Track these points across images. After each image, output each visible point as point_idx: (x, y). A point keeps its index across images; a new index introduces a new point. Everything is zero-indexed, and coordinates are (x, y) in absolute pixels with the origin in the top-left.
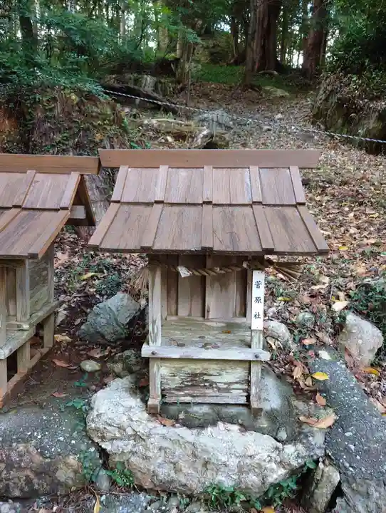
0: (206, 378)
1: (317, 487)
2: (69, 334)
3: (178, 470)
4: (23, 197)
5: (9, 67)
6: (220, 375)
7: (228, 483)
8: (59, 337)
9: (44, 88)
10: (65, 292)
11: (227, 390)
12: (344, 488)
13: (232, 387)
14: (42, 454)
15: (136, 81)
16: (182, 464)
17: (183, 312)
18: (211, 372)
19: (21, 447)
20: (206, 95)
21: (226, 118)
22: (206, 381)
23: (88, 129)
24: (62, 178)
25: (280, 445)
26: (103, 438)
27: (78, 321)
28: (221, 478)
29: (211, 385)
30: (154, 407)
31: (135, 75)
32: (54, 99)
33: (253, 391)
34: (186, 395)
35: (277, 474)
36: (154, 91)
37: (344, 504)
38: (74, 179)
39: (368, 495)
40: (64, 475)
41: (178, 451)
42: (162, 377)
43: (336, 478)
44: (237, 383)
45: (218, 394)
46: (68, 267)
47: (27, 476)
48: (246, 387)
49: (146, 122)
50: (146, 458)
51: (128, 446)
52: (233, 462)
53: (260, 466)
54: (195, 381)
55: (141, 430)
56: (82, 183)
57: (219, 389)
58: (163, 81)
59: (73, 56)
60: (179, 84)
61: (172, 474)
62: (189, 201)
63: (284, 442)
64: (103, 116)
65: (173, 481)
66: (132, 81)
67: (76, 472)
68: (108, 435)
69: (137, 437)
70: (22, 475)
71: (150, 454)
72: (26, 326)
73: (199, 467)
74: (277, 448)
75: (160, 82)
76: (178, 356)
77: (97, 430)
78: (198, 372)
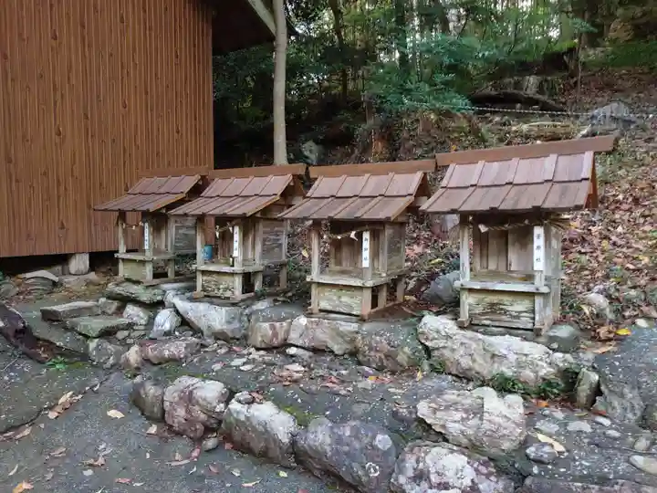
0: (501, 307)
1: (579, 385)
2: (416, 297)
3: (474, 361)
4: (384, 190)
5: (384, 98)
6: (512, 305)
7: (509, 373)
8: (408, 297)
9: (409, 112)
10: (416, 271)
11: (518, 317)
12: (603, 388)
13: (522, 315)
14: (389, 344)
15: (518, 85)
16: (476, 356)
17: (492, 266)
18: (506, 303)
19: (378, 338)
20: (609, 86)
21: (624, 112)
22: (502, 309)
23: (444, 142)
24: (410, 176)
25: (551, 352)
26: (427, 339)
27: (423, 288)
28: (504, 369)
29: (506, 312)
30: (462, 322)
31: (516, 78)
32: (417, 120)
33: (537, 318)
34: (486, 319)
35: (546, 370)
36: (537, 92)
37: (603, 400)
38: (419, 175)
39: (622, 396)
40: (402, 358)
41: (474, 346)
42: (470, 305)
43: (596, 377)
44: (525, 312)
45: (510, 319)
46: (421, 255)
47: (380, 357)
48: (532, 316)
49: (514, 128)
50: (453, 350)
51: (441, 343)
52: (512, 357)
53: (532, 364)
54: (494, 309)
55: (450, 332)
56: (424, 179)
57: (512, 316)
58: (549, 78)
59: (440, 78)
60: (572, 78)
61: (470, 363)
62: (496, 183)
63: (554, 350)
64: (460, 130)
65: (470, 369)
66: (512, 86)
67: (409, 357)
68: (430, 337)
69: (448, 337)
70: (378, 355)
71: (455, 347)
72: (384, 275)
73: (489, 359)
74: (548, 353)
75: (546, 81)
76: (479, 288)
77: (423, 333)
78: (495, 302)
